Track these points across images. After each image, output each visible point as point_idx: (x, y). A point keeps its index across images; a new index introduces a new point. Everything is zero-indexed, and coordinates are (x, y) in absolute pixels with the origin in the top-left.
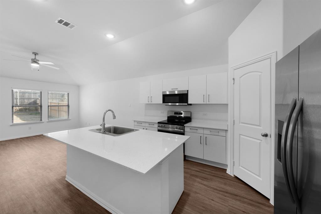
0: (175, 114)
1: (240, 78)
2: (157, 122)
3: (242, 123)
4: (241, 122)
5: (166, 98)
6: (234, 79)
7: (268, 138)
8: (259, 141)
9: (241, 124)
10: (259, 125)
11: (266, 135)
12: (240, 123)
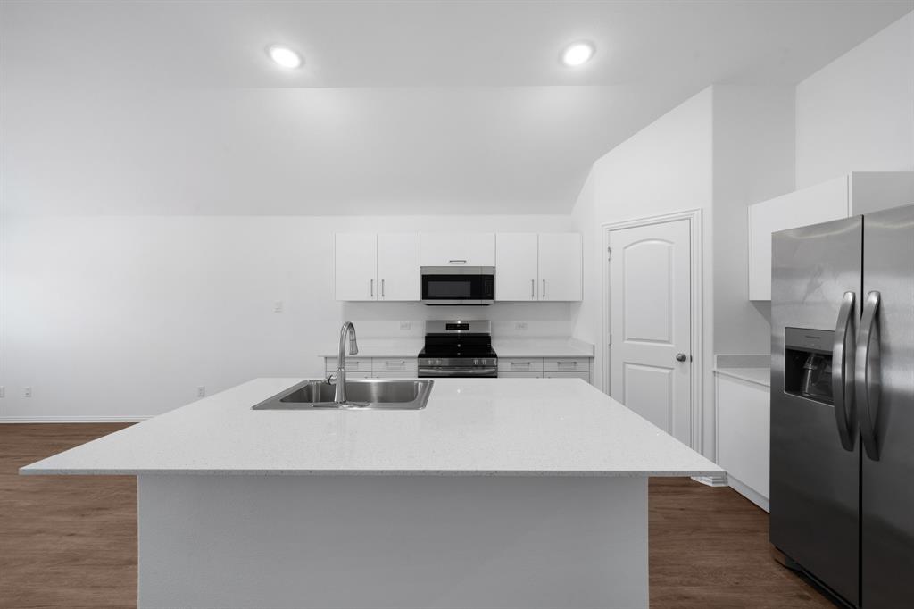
0: (447, 329)
1: (625, 248)
2: (417, 355)
3: (630, 339)
4: (626, 338)
5: (431, 284)
6: (609, 250)
7: (687, 363)
8: (668, 371)
9: (626, 342)
10: (667, 339)
11: (682, 359)
12: (624, 340)
